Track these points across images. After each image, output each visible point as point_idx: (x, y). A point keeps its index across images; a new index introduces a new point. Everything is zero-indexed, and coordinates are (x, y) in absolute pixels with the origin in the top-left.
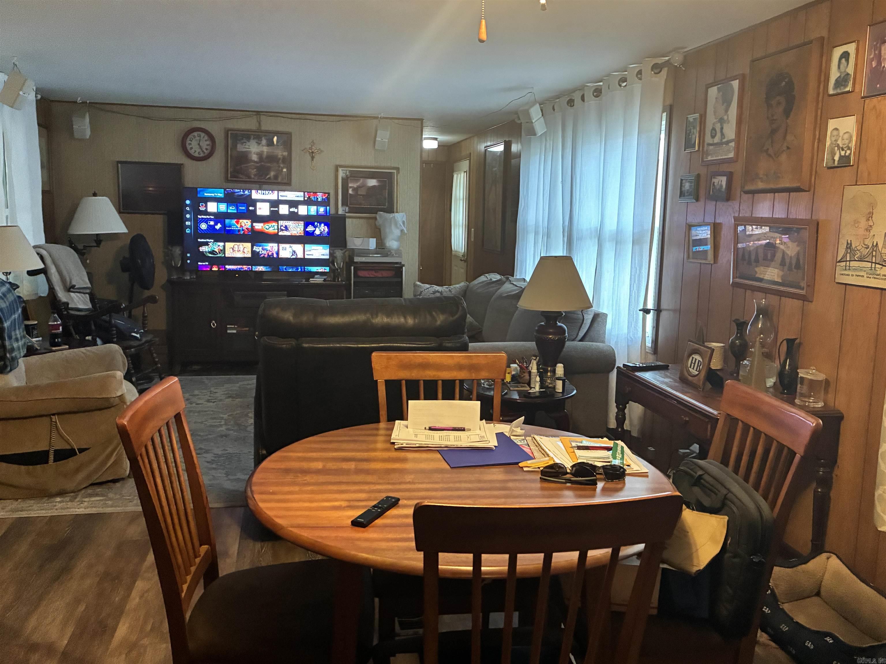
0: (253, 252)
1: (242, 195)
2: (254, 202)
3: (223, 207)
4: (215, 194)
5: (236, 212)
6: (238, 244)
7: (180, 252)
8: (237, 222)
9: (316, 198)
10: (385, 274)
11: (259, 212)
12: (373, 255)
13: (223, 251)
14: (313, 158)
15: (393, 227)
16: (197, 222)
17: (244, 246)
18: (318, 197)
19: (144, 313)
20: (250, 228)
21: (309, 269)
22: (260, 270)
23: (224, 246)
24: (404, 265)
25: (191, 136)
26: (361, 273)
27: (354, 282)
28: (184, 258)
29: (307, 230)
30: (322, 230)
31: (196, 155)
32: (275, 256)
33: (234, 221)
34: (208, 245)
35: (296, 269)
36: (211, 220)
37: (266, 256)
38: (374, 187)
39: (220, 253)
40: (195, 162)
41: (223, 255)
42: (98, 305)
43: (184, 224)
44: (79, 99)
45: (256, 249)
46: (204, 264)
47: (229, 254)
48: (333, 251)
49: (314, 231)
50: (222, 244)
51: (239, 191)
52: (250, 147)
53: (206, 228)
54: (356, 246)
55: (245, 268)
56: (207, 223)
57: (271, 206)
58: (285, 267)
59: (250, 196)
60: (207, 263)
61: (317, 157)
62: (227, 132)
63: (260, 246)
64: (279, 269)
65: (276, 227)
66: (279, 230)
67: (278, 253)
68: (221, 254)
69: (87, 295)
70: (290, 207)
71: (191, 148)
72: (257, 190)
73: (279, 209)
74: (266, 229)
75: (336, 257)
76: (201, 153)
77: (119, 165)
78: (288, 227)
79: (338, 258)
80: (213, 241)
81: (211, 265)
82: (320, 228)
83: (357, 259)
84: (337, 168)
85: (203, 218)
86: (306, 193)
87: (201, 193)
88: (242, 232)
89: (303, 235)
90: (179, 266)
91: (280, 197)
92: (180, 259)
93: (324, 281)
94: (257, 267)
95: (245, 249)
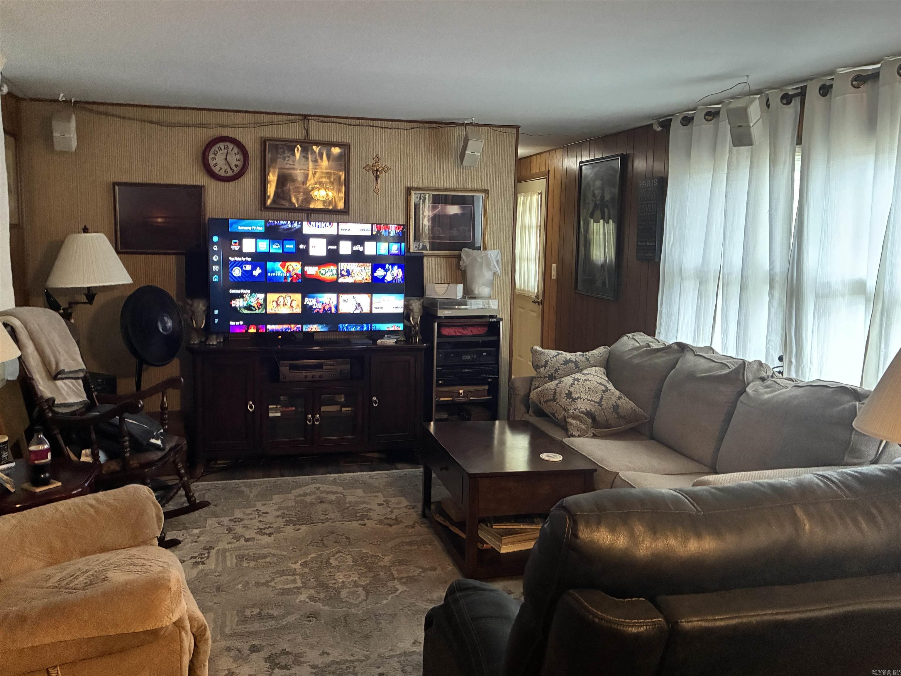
0: (304, 307)
1: (290, 229)
2: (305, 239)
3: (263, 246)
4: (253, 227)
5: (281, 251)
6: (284, 295)
7: (204, 308)
8: (283, 266)
9: (387, 233)
10: (476, 331)
11: (313, 252)
12: (460, 307)
13: (263, 306)
14: (377, 178)
15: (485, 269)
16: (227, 266)
17: (292, 299)
18: (390, 231)
19: (163, 403)
20: (300, 273)
21: (378, 327)
22: (313, 330)
23: (265, 299)
24: (501, 320)
25: (215, 148)
26: (446, 331)
27: (437, 343)
28: (209, 316)
29: (375, 274)
30: (395, 275)
31: (222, 173)
32: (333, 310)
33: (278, 265)
34: (243, 297)
35: (360, 328)
36: (247, 263)
37: (321, 311)
38: (456, 215)
39: (259, 309)
40: (220, 183)
41: (264, 312)
42: (95, 394)
43: (210, 270)
44: (62, 95)
45: (309, 302)
46: (237, 323)
47: (271, 309)
48: (408, 302)
49: (385, 276)
50: (261, 296)
51: (285, 222)
52: (295, 163)
53: (240, 275)
54: (438, 295)
55: (294, 327)
56: (242, 268)
57: (329, 243)
58: (346, 325)
59: (300, 230)
60: (241, 323)
61: (383, 176)
62: (264, 142)
63: (313, 298)
64: (338, 327)
65: (335, 272)
66: (340, 276)
67: (337, 307)
68: (262, 309)
69: (80, 381)
70: (354, 244)
71: (216, 165)
72: (309, 221)
73: (338, 248)
74: (322, 274)
75: (412, 310)
76: (229, 170)
77: (117, 187)
78: (351, 272)
79: (415, 311)
80: (249, 291)
81: (248, 325)
82: (393, 272)
83: (442, 313)
84: (408, 191)
85: (235, 261)
86: (375, 226)
87: (234, 226)
88: (289, 280)
89: (370, 281)
90: (202, 327)
91: (340, 230)
92: (204, 317)
93: (396, 342)
94: (309, 326)
95: (293, 302)
